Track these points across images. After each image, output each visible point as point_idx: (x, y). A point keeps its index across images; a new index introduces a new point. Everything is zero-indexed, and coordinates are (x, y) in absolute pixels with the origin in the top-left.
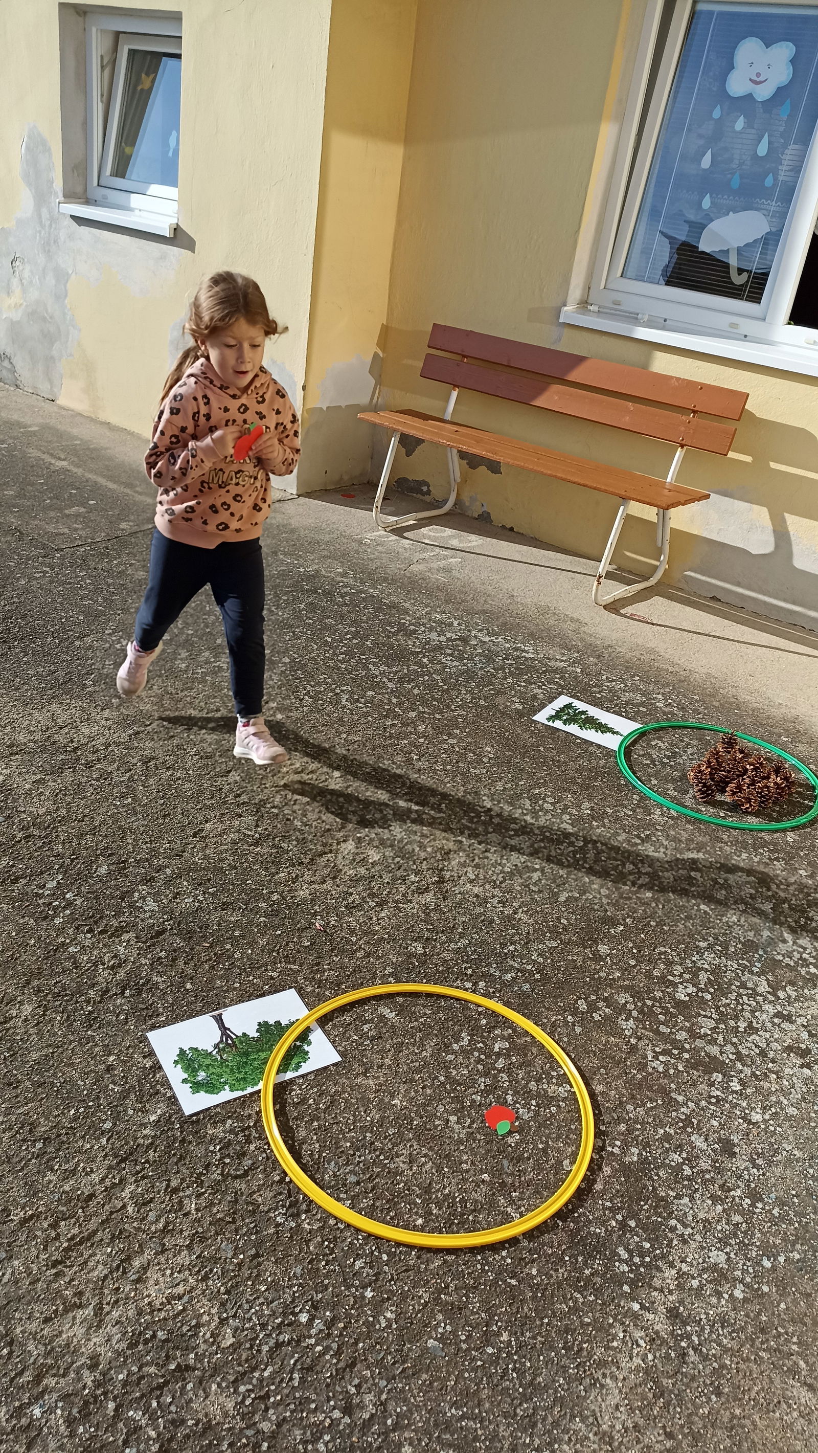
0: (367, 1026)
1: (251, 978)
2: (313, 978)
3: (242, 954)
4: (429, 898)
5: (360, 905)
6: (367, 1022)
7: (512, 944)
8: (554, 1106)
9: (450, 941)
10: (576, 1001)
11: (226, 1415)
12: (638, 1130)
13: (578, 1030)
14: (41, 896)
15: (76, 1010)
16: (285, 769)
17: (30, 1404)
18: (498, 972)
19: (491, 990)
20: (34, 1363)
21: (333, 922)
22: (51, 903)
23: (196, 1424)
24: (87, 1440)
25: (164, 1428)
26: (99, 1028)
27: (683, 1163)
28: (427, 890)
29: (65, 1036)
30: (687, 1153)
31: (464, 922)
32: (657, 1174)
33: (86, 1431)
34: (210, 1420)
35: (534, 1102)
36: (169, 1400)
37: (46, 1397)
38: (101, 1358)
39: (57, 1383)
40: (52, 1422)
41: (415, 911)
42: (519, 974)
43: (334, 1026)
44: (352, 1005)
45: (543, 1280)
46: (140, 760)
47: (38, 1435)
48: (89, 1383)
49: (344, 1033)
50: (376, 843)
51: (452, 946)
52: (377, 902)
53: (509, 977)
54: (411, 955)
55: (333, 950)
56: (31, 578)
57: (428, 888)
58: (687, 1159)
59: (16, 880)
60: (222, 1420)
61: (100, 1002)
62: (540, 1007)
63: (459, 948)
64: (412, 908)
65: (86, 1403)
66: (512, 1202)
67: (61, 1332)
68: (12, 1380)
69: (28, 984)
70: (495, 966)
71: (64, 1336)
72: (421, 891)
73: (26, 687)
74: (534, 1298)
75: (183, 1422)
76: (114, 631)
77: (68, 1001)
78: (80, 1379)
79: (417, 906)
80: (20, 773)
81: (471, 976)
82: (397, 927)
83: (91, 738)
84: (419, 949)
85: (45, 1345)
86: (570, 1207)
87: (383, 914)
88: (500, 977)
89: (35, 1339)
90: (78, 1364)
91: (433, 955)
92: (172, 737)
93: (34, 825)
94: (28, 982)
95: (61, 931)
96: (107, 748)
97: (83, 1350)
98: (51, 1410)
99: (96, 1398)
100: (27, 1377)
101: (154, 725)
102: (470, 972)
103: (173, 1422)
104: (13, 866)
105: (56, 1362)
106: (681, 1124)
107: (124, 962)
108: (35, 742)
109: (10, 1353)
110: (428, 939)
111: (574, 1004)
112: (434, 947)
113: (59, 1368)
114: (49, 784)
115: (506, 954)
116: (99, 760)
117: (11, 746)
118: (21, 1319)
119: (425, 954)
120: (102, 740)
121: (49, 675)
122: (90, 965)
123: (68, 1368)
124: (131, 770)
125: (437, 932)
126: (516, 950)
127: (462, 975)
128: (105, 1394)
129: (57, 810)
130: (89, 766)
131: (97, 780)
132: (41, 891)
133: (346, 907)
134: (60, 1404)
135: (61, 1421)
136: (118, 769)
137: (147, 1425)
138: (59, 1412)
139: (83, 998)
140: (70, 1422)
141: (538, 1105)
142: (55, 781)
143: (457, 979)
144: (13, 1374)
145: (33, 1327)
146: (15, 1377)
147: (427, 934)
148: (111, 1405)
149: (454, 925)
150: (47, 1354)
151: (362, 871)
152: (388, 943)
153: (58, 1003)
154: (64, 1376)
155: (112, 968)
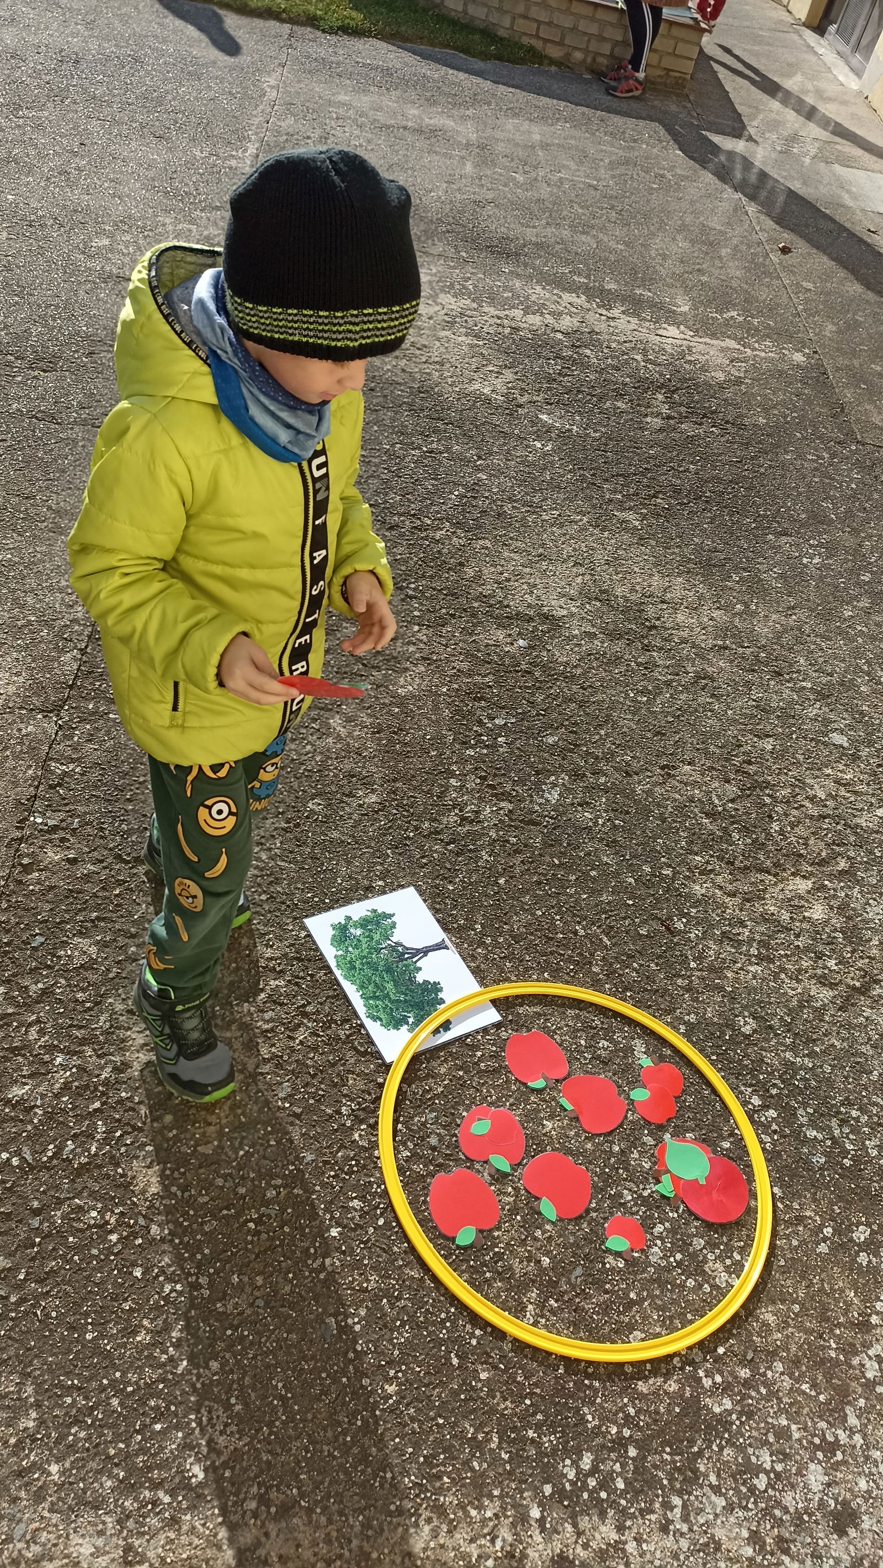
0: (606, 1044)
1: (558, 917)
2: (611, 964)
3: (576, 892)
4: (825, 994)
5: (740, 943)
6: (611, 1040)
7: (860, 1109)
8: (696, 1280)
9: (793, 1048)
10: (858, 1224)
11: (144, 1192)
12: (759, 1392)
13: (823, 1248)
14: (480, 723)
15: (400, 827)
16: (829, 771)
17: (61, 1051)
18: (805, 1119)
19: (774, 1127)
20: (93, 1029)
21: (692, 935)
22: (481, 735)
23: (122, 1176)
24: (60, 1109)
25: (104, 1154)
26: (400, 854)
27: (767, 1473)
28: (832, 986)
29: (371, 838)
30: (785, 1470)
31: (833, 1045)
32: (721, 1448)
33: (66, 1104)
34: (132, 1183)
35: (679, 1256)
36: (128, 1142)
37: (75, 1058)
38: (129, 1070)
39: (90, 1056)
40: (57, 1075)
41: (791, 993)
42: (829, 1143)
43: (578, 1016)
44: (617, 1014)
45: (482, 1391)
46: (695, 672)
47: (44, 1074)
48: (103, 1077)
49: (578, 1030)
50: (834, 903)
51: (788, 1055)
52: (760, 953)
53: (812, 1133)
54: (731, 1025)
55: (660, 957)
56: (801, 456)
57: (836, 985)
58: (778, 1476)
59: (481, 699)
60: (137, 1192)
61: (424, 837)
62: (806, 1190)
63: (793, 1063)
64: (792, 989)
65: (87, 1086)
66: (542, 1305)
67: (129, 1029)
68: (71, 1026)
69: (394, 781)
70: (811, 1111)
71: (129, 1033)
72: (823, 981)
73: (677, 550)
74: (456, 1394)
75: (117, 1165)
76: (820, 545)
77: (404, 816)
78: (102, 1068)
79: (799, 990)
80: (583, 618)
81: (772, 1096)
82: (750, 990)
83: (678, 627)
84: (748, 1027)
85: (111, 1026)
86: (590, 1370)
87: (752, 968)
88: (802, 1125)
89: (111, 1015)
90: (113, 1058)
91: (756, 1045)
92: (753, 671)
93: (543, 666)
94: (395, 780)
95: (463, 761)
96: (681, 644)
97: (128, 1054)
98: (64, 1067)
99: (96, 1089)
100: (78, 1033)
101: (748, 651)
102: (774, 1091)
103: (113, 1157)
104: (490, 687)
105: (104, 1043)
106: (817, 1441)
107: (479, 822)
108: (627, 600)
109: (90, 1009)
110: (771, 1027)
111: (853, 1224)
112: (767, 1040)
113: (102, 1048)
114: (596, 642)
115: (839, 1113)
116: (661, 649)
117: (602, 592)
118: (119, 995)
119: (747, 1037)
120: (685, 634)
121: (709, 550)
122: (451, 803)
123: (106, 1055)
124: (678, 675)
125: (789, 1031)
126: (857, 1120)
127: (761, 1088)
128: (103, 1094)
129: (575, 667)
130: (647, 648)
131: (638, 664)
132: (486, 721)
133: (723, 933)
134: (74, 1070)
135: (62, 1081)
136: (668, 667)
137: (98, 1140)
138: (68, 1073)
139: (415, 823)
140: (66, 1086)
141: (679, 1264)
142: (602, 643)
143: (751, 1085)
144: (75, 1023)
145: (119, 1007)
146: (74, 1026)
147: (775, 1022)
148: (97, 1105)
149: (819, 1040)
150: (107, 1033)
151: (785, 916)
152: (723, 996)
153: (395, 811)
154: (99, 1056)
155: (463, 819)
